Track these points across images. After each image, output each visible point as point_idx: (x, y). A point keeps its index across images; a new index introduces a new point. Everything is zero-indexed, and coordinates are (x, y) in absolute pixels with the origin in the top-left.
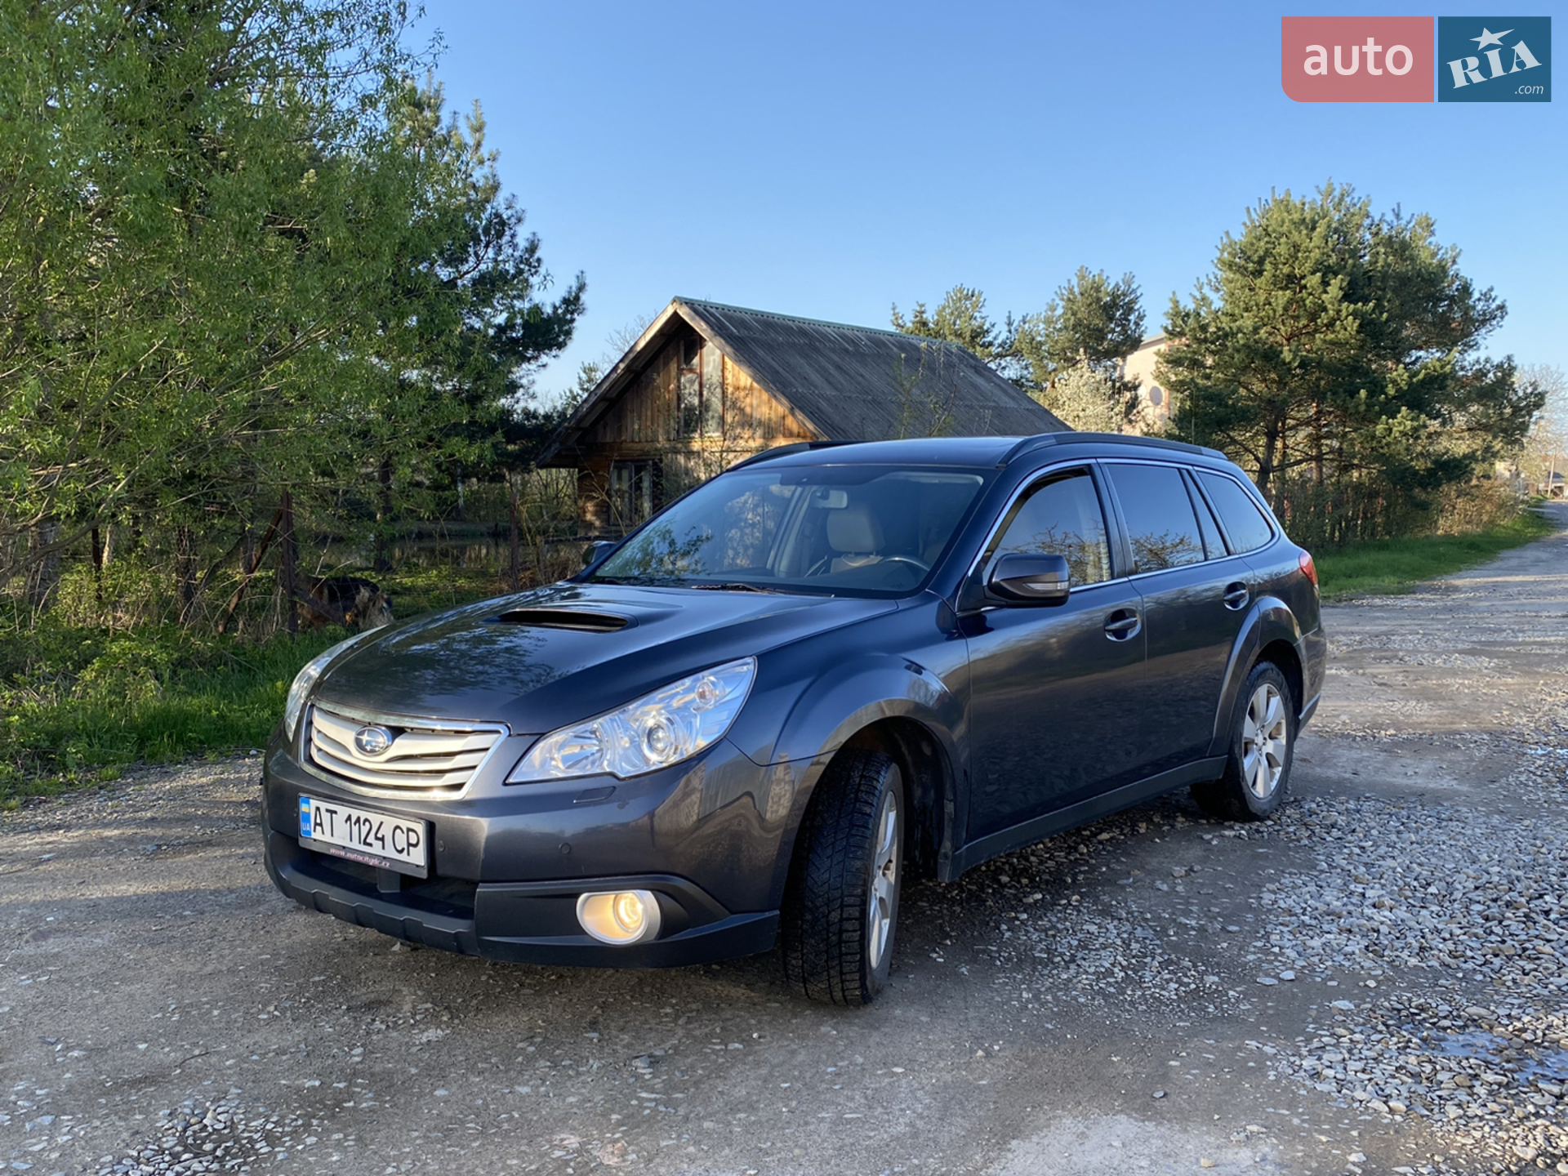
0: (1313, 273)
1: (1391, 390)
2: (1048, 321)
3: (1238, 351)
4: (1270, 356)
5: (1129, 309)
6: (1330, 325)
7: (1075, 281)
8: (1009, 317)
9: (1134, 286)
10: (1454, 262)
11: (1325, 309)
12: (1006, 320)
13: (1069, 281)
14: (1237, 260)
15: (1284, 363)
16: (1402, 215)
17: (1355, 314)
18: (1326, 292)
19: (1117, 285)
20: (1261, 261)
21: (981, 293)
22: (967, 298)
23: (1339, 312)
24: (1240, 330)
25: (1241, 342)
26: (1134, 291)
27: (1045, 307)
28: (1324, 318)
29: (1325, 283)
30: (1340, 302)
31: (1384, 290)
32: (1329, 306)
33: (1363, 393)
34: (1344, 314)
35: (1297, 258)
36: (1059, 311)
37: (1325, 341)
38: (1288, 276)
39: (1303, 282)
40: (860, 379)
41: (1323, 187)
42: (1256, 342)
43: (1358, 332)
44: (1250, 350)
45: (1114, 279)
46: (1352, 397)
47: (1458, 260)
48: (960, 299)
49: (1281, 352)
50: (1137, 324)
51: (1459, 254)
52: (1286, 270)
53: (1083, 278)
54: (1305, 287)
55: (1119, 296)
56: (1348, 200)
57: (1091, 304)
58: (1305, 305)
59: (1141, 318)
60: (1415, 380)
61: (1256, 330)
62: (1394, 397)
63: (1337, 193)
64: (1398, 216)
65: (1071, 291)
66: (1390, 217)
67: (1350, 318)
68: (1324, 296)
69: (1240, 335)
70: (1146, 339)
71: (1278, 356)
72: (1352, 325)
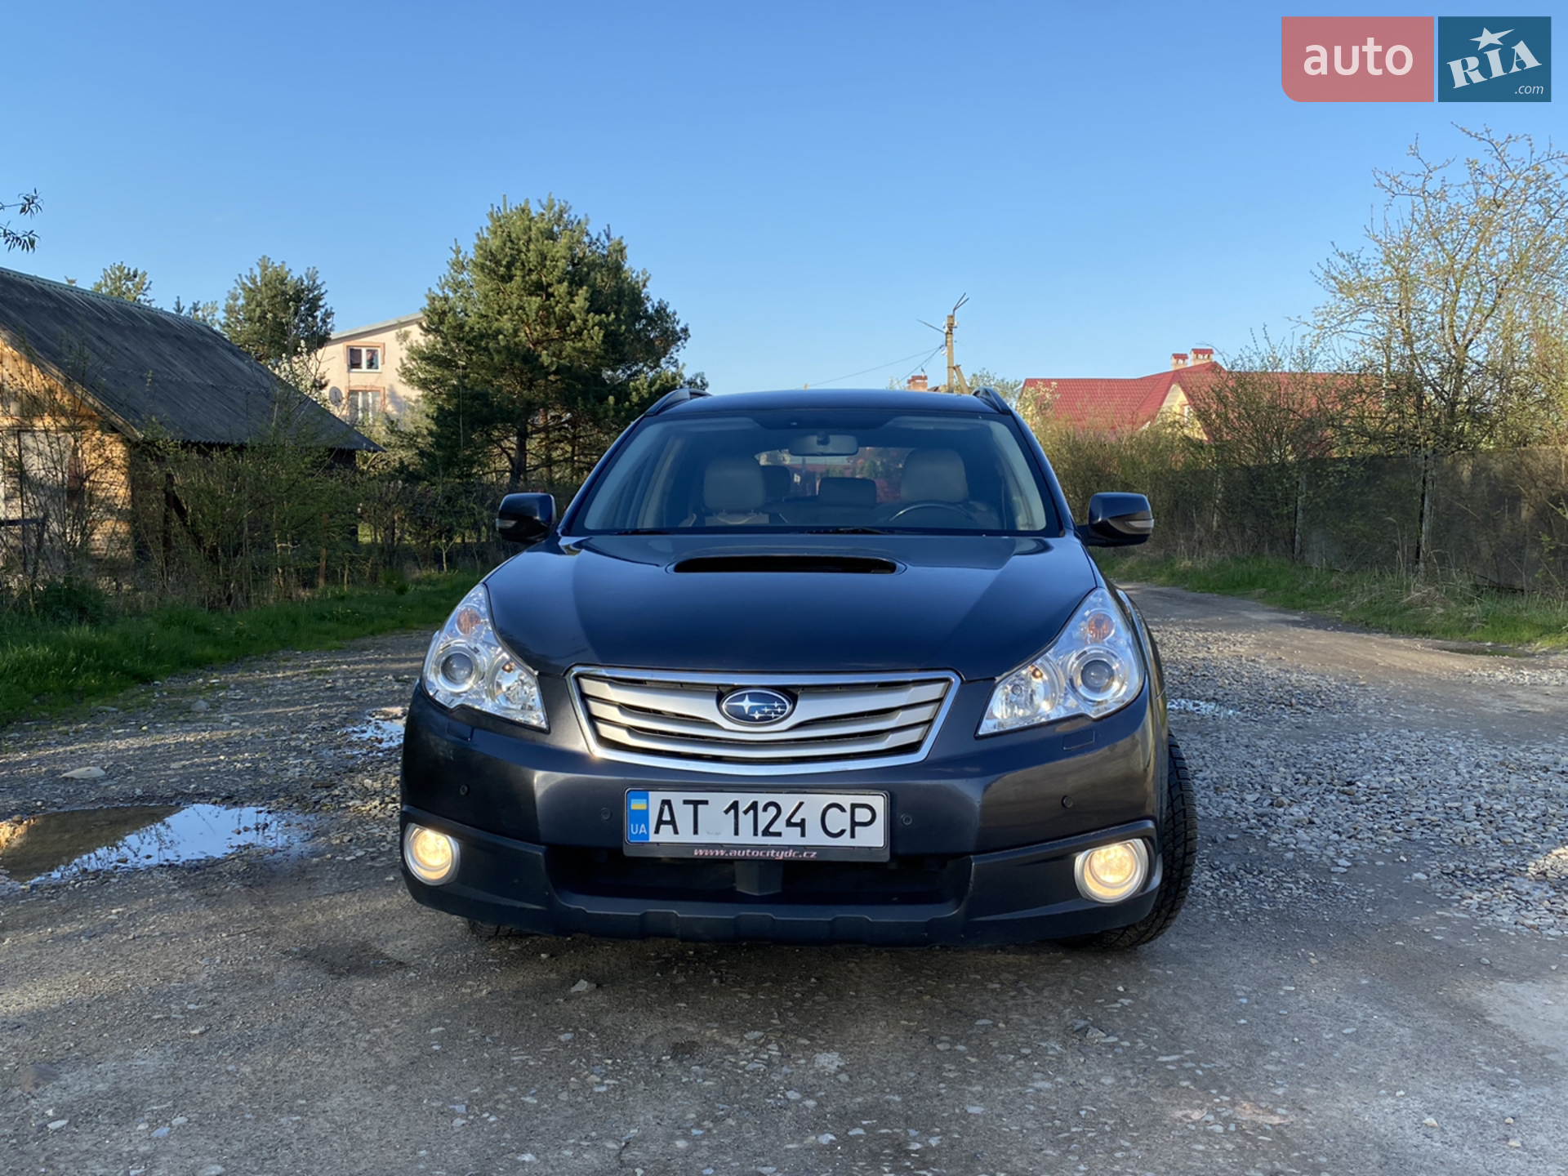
0: (560, 282)
1: (635, 398)
2: (230, 310)
3: (499, 352)
4: (529, 359)
5: (314, 304)
6: (579, 333)
7: (257, 271)
8: (178, 304)
9: (318, 282)
10: (644, 286)
11: (573, 318)
12: (175, 306)
13: (251, 269)
14: (488, 263)
15: (542, 366)
16: (612, 236)
17: (600, 324)
18: (573, 302)
19: (301, 279)
20: (509, 266)
21: (145, 274)
22: (129, 278)
23: (585, 321)
24: (499, 332)
25: (502, 343)
26: (318, 287)
27: (227, 295)
28: (573, 327)
29: (571, 295)
30: (588, 312)
31: (619, 304)
32: (577, 316)
33: (611, 399)
34: (590, 323)
35: (545, 266)
36: (241, 302)
37: (574, 348)
38: (537, 283)
39: (550, 290)
40: (126, 352)
41: (545, 202)
42: (516, 344)
43: (603, 342)
44: (511, 352)
45: (297, 272)
46: (601, 403)
47: (648, 284)
48: (120, 279)
49: (540, 356)
50: (324, 321)
51: (648, 279)
52: (534, 277)
53: (266, 268)
54: (552, 295)
55: (303, 291)
56: (565, 216)
57: (275, 296)
58: (554, 313)
59: (328, 314)
60: (653, 389)
61: (516, 332)
62: (637, 404)
63: (556, 209)
64: (608, 237)
65: (254, 282)
66: (603, 238)
67: (596, 328)
68: (571, 305)
69: (501, 337)
70: (333, 336)
71: (537, 359)
72: (598, 334)
